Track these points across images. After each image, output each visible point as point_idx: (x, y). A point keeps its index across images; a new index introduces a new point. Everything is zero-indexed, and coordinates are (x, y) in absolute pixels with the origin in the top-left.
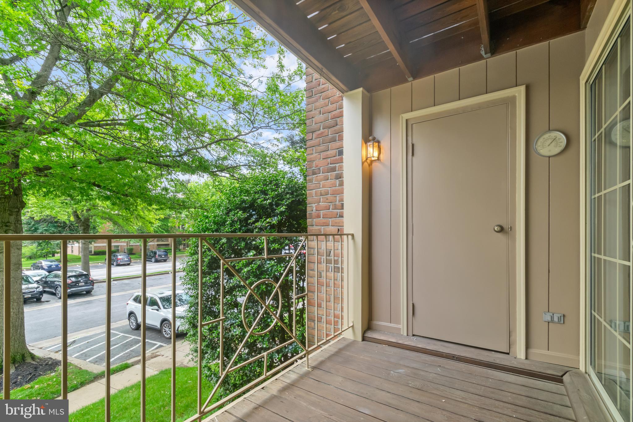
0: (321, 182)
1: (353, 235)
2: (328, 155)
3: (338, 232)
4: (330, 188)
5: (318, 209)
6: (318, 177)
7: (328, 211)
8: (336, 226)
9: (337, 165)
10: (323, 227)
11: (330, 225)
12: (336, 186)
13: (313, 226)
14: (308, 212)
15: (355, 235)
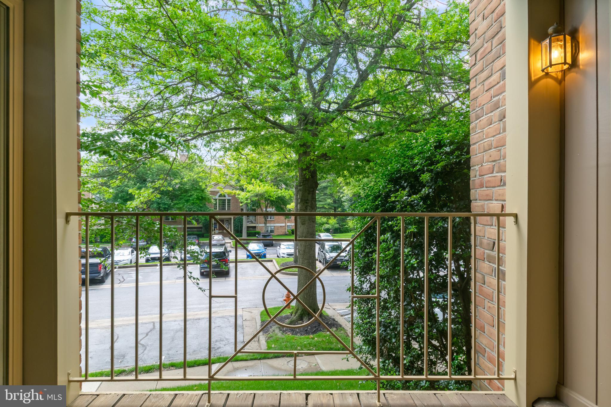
0: (485, 130)
1: (516, 216)
2: (490, 83)
3: (502, 211)
4: (494, 136)
5: (482, 174)
6: (481, 122)
7: (491, 175)
8: (500, 200)
9: (501, 97)
10: (486, 202)
11: (494, 199)
12: (500, 133)
13: (476, 200)
14: (471, 179)
15: (518, 215)
